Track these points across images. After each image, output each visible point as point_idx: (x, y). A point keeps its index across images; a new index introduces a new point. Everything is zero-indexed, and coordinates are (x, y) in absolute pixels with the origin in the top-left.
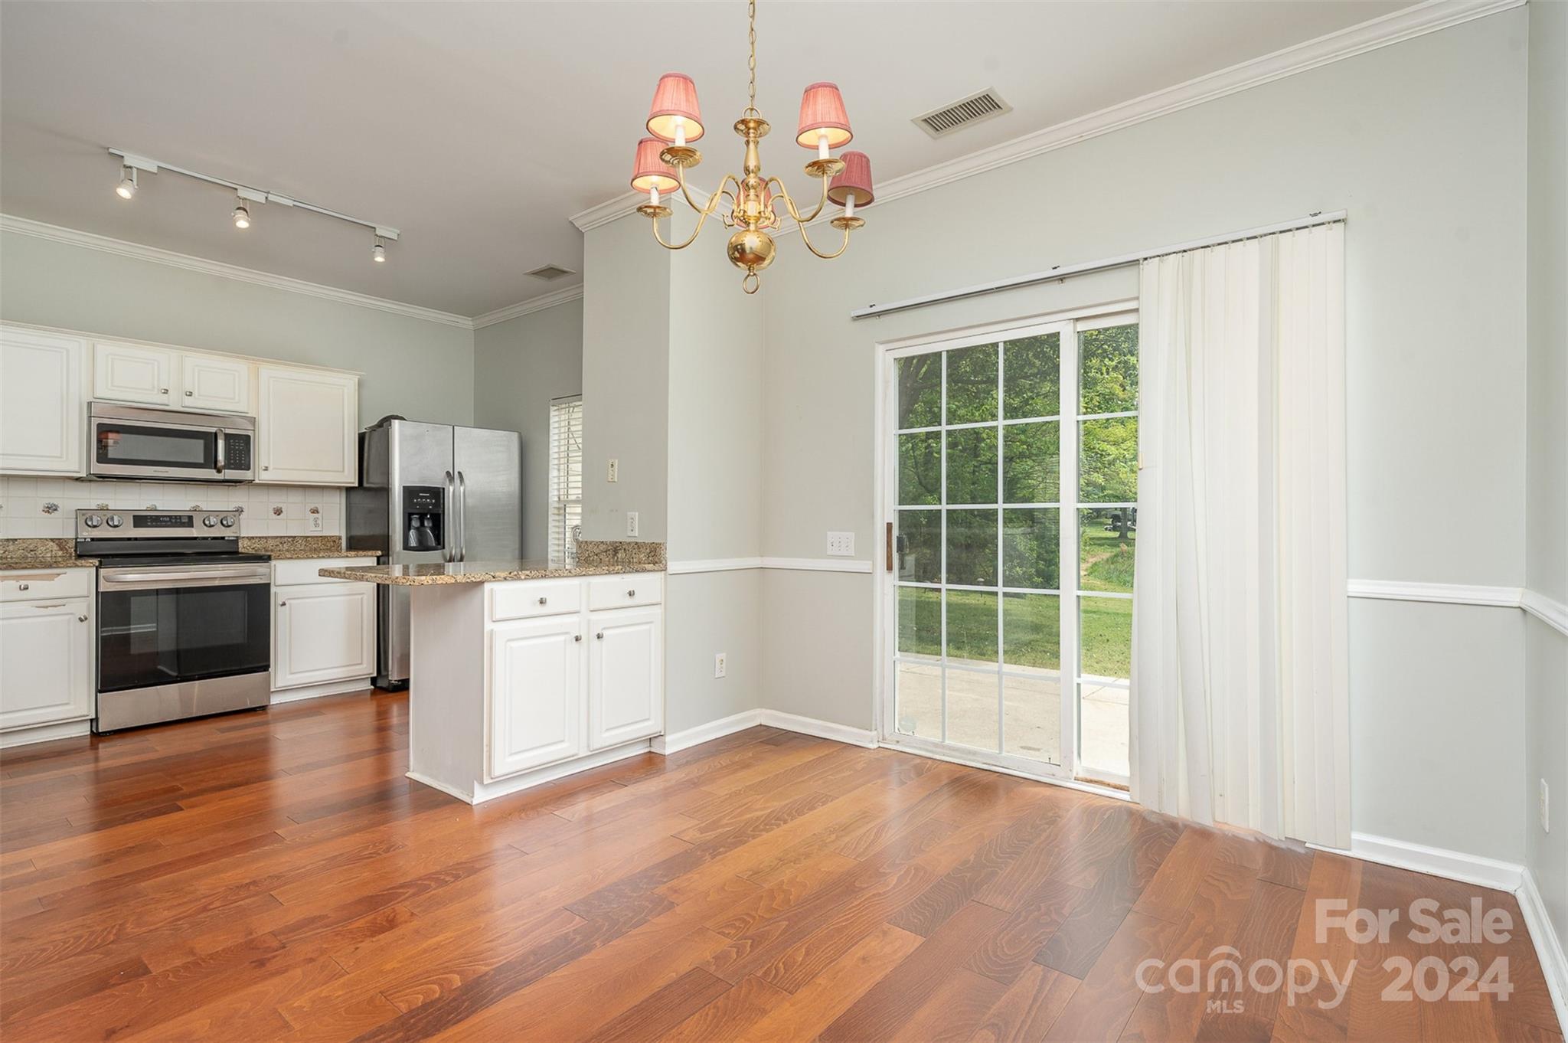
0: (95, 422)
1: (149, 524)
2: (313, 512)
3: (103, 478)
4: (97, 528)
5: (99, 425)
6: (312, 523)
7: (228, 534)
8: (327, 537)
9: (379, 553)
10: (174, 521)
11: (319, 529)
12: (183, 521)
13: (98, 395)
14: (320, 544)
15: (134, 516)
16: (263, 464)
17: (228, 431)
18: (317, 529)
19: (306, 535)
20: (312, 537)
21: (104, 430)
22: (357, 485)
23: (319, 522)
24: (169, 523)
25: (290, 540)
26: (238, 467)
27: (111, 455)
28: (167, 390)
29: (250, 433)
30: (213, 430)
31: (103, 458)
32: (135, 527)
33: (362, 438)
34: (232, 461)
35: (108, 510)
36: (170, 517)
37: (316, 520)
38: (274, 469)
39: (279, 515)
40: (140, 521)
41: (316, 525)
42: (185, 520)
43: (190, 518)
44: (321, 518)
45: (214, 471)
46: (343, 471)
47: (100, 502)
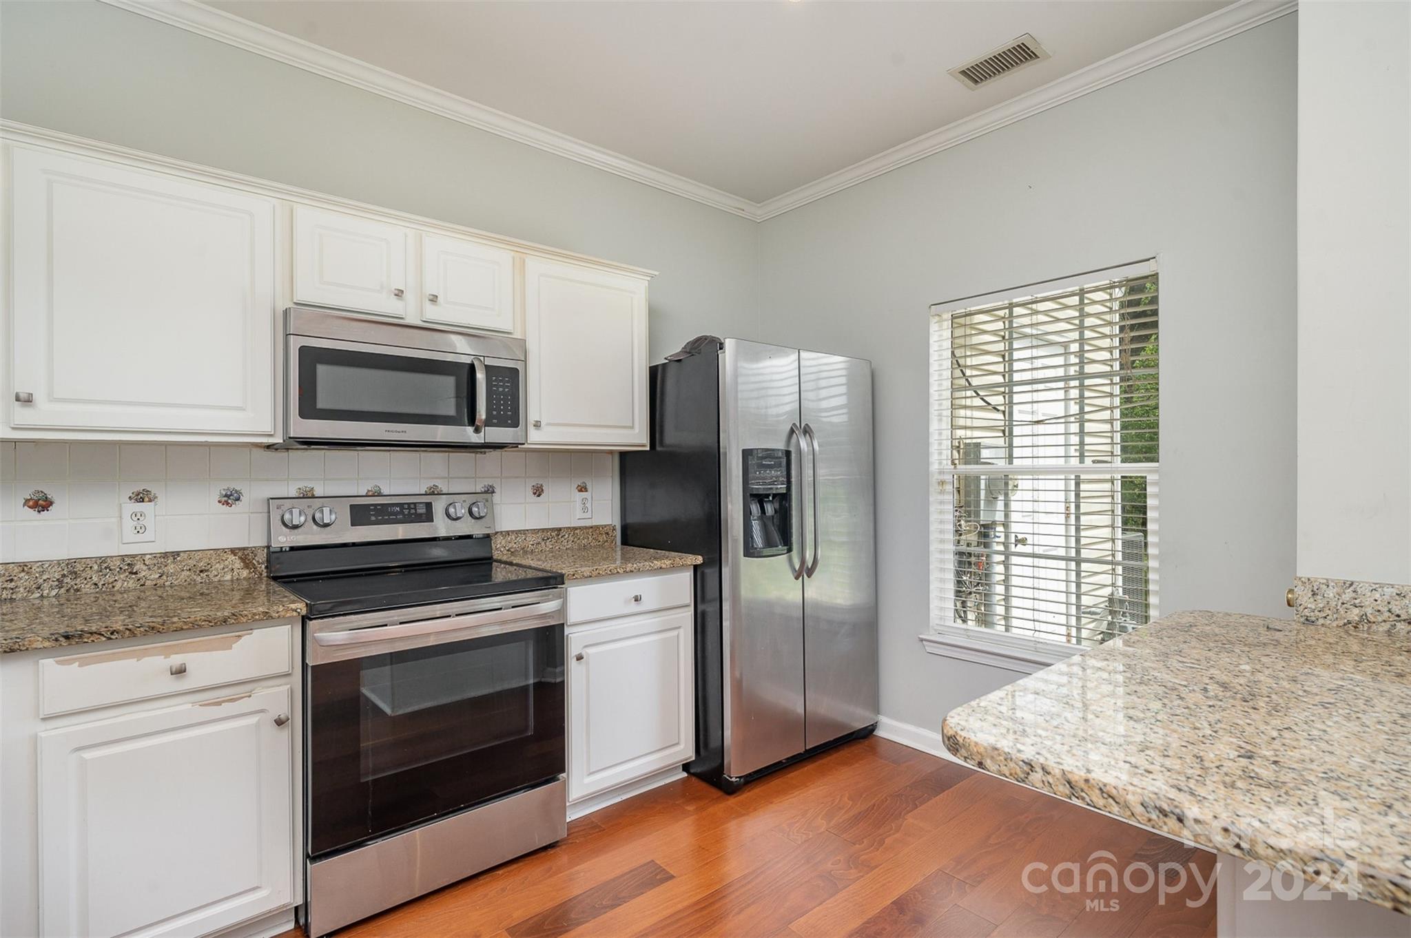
0: (295, 344)
1: (373, 518)
2: (580, 491)
3: (308, 443)
4: (300, 530)
5: (303, 351)
6: (579, 505)
7: (477, 530)
8: (597, 527)
9: (699, 560)
10: (406, 512)
11: (588, 515)
12: (420, 511)
13: (301, 296)
14: (590, 539)
15: (352, 507)
16: (533, 416)
17: (488, 362)
18: (586, 515)
19: (573, 525)
20: (580, 528)
21: (311, 359)
22: (648, 449)
23: (588, 505)
24: (400, 517)
25: (553, 534)
26: (502, 423)
27: (321, 404)
28: (402, 292)
29: (519, 366)
30: (468, 360)
31: (309, 409)
32: (352, 525)
33: (656, 376)
34: (495, 413)
35: (313, 497)
36: (401, 505)
37: (584, 501)
38: (549, 424)
39: (539, 496)
40: (360, 514)
41: (585, 510)
42: (421, 510)
43: (429, 506)
44: (590, 499)
45: (470, 429)
46: (632, 427)
47: (301, 485)
